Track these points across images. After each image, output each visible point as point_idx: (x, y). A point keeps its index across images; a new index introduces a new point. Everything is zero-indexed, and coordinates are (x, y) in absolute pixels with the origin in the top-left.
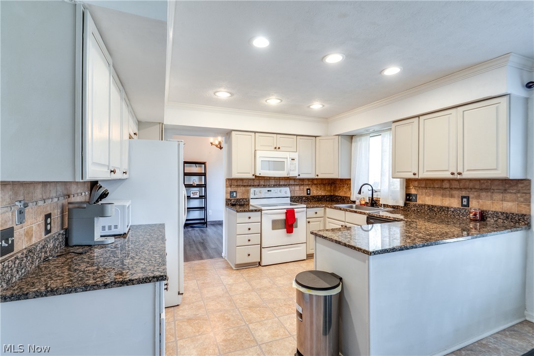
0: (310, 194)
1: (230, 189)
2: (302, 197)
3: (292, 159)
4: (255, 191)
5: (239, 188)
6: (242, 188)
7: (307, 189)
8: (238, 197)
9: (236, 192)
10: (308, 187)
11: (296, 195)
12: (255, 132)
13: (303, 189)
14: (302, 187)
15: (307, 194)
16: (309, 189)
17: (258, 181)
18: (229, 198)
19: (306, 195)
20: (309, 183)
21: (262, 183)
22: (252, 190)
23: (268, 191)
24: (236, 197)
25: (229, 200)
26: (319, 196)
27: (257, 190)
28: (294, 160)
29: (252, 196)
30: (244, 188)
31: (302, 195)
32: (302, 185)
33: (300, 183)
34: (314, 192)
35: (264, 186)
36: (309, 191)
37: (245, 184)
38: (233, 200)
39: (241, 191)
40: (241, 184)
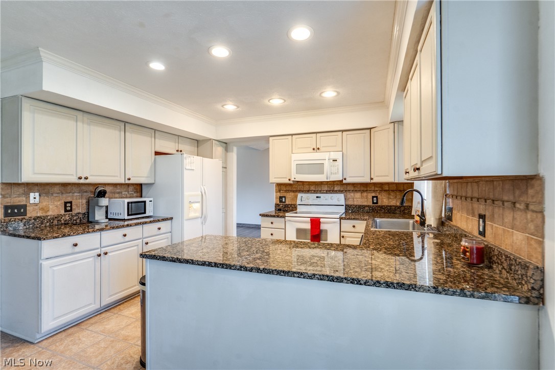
0: (377, 203)
1: (279, 194)
2: (364, 207)
3: (333, 161)
4: (302, 197)
5: (288, 194)
6: (291, 193)
7: (373, 197)
8: (287, 203)
9: (285, 197)
10: (374, 194)
11: (356, 203)
12: (292, 135)
13: (367, 196)
14: (365, 194)
15: (373, 203)
16: (377, 197)
17: (307, 187)
18: (278, 202)
19: (371, 204)
20: (376, 189)
21: (312, 188)
22: (300, 195)
23: (317, 197)
24: (285, 202)
25: (278, 204)
26: (390, 206)
27: (304, 195)
28: (336, 160)
29: (298, 202)
30: (293, 194)
31: (365, 204)
32: (363, 191)
33: (362, 189)
34: (384, 200)
35: (315, 192)
36: (375, 199)
37: (294, 189)
38: (281, 206)
39: (290, 196)
40: (290, 189)
